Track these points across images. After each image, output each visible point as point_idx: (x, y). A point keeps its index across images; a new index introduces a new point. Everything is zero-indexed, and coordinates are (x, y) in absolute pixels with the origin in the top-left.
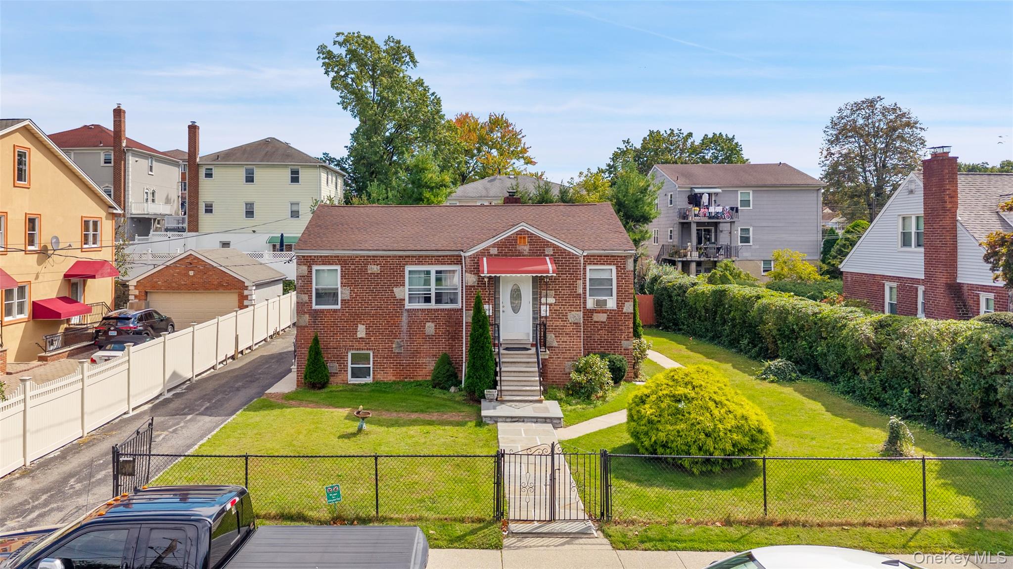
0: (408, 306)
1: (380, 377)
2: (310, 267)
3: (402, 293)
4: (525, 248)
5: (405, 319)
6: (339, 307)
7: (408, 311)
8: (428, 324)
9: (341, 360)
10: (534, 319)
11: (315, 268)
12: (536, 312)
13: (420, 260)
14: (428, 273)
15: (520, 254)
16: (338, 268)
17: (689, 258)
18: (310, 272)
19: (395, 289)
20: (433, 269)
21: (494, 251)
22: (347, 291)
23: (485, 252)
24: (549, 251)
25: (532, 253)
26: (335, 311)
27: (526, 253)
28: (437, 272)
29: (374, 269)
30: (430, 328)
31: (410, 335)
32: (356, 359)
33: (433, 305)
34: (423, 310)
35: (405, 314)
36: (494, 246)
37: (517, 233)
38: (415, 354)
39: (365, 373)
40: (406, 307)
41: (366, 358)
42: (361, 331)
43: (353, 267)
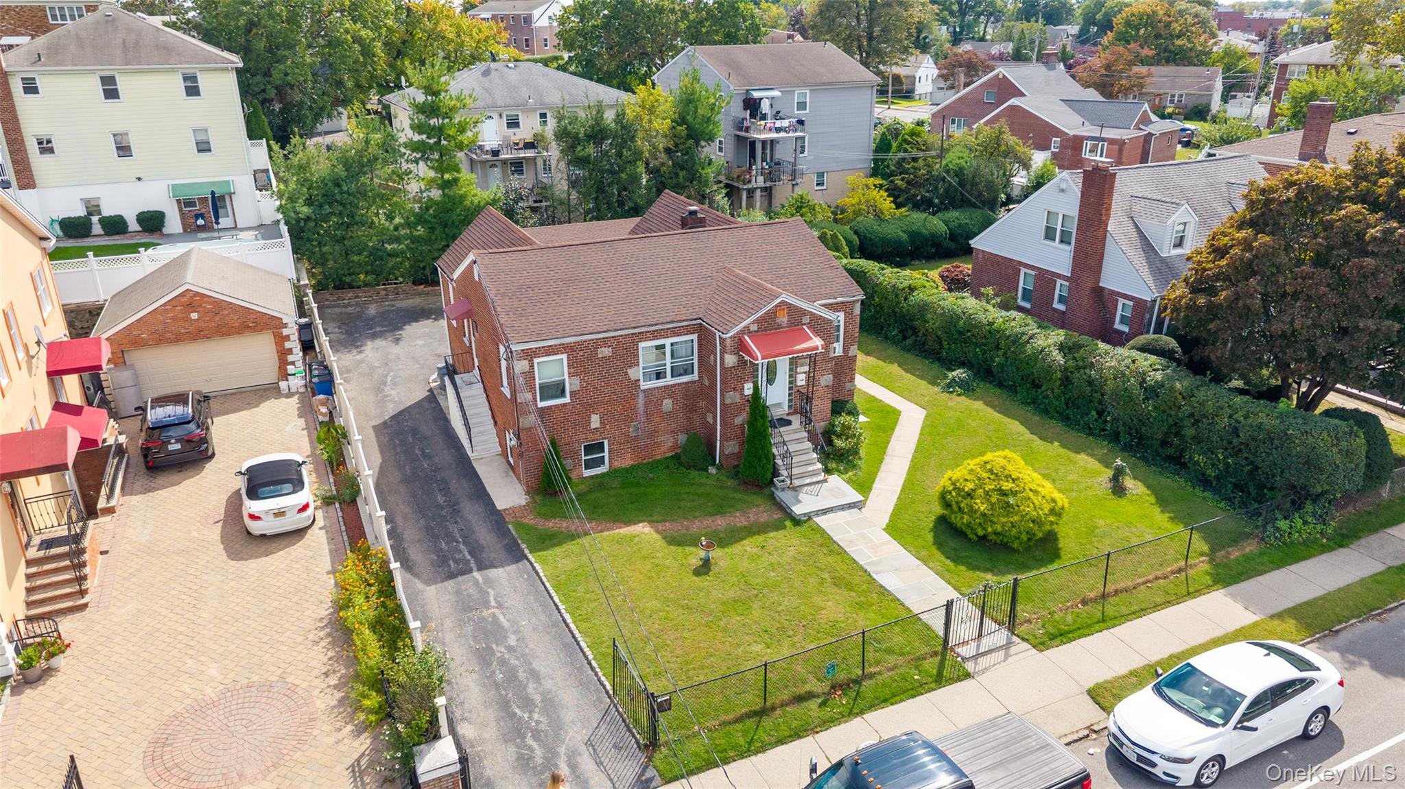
0: (644, 385)
1: (618, 464)
2: (531, 361)
3: (636, 373)
4: (783, 319)
5: (641, 400)
6: (567, 400)
7: (644, 391)
8: (665, 401)
9: (574, 454)
10: (790, 389)
11: (536, 361)
12: (792, 382)
13: (655, 335)
14: (663, 346)
15: (780, 326)
16: (564, 356)
17: (753, 184)
18: (532, 366)
19: (629, 371)
20: (667, 342)
21: (754, 328)
22: (576, 381)
23: (746, 330)
24: (806, 320)
25: (790, 324)
26: (565, 405)
27: (784, 325)
28: (672, 344)
29: (605, 352)
30: (667, 404)
31: (648, 415)
32: (589, 449)
33: (668, 380)
34: (659, 388)
35: (641, 395)
36: (753, 323)
37: (776, 306)
38: (654, 433)
39: (601, 461)
40: (642, 388)
41: (600, 447)
42: (595, 421)
43: (581, 353)
